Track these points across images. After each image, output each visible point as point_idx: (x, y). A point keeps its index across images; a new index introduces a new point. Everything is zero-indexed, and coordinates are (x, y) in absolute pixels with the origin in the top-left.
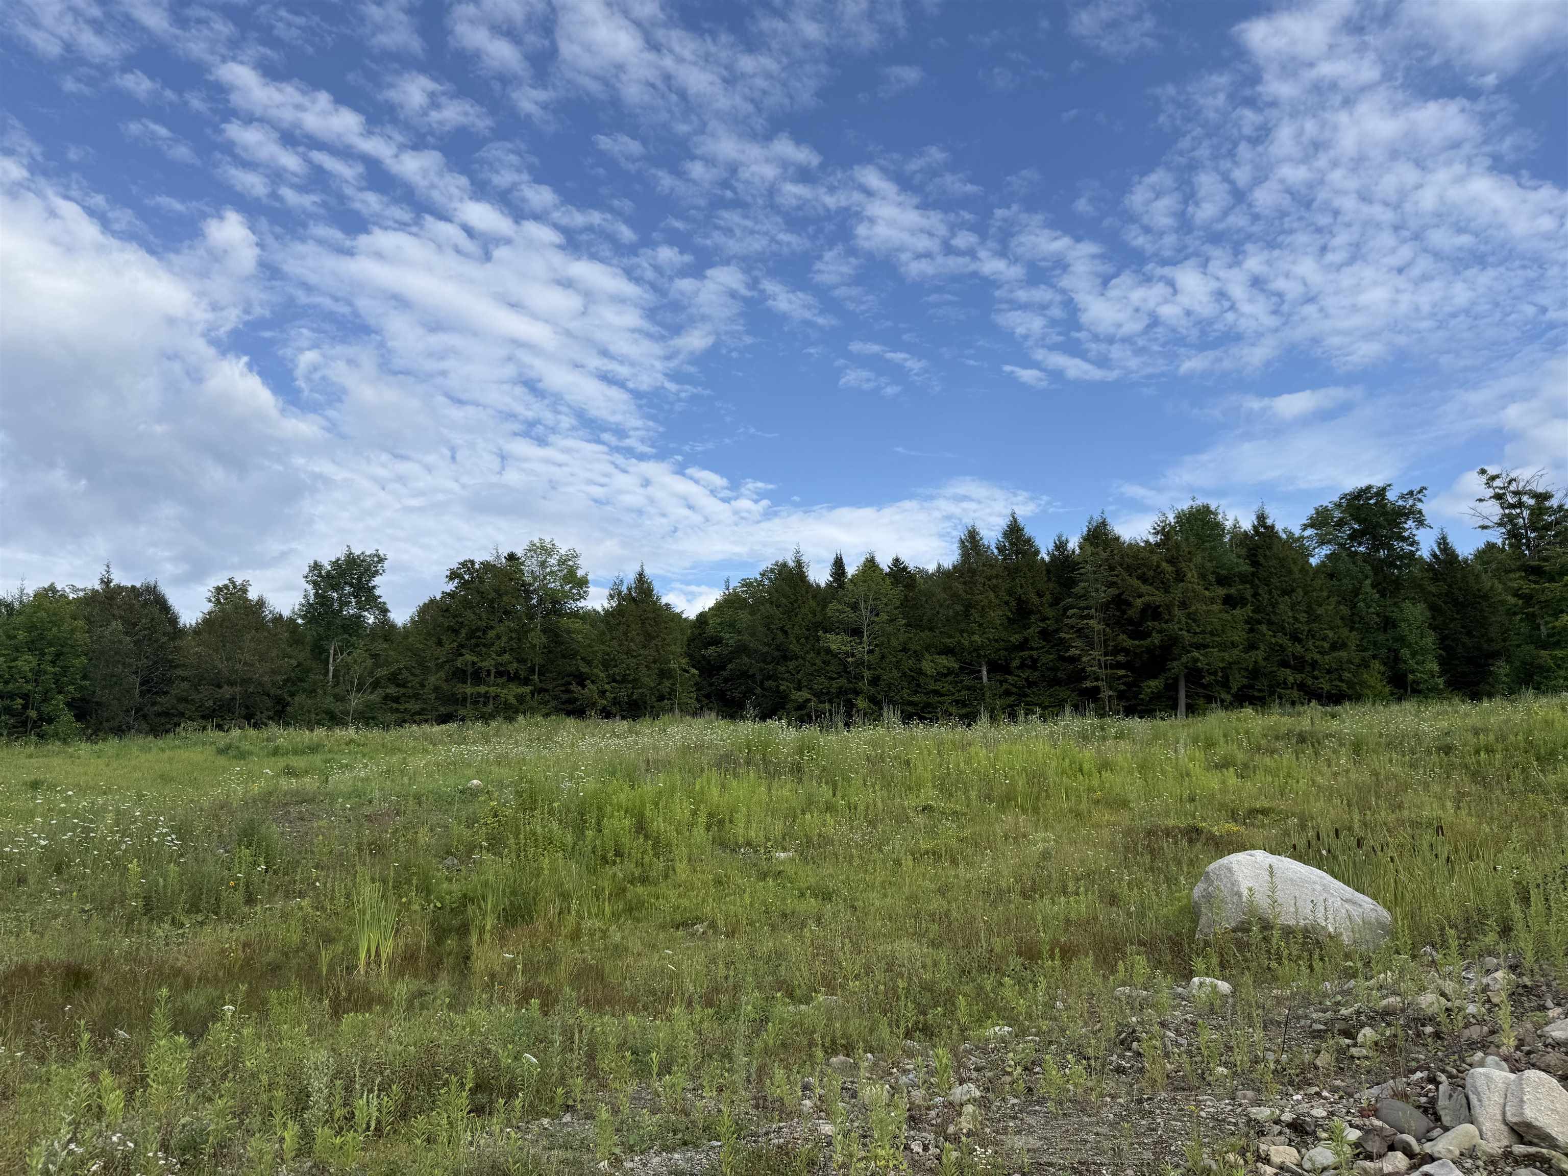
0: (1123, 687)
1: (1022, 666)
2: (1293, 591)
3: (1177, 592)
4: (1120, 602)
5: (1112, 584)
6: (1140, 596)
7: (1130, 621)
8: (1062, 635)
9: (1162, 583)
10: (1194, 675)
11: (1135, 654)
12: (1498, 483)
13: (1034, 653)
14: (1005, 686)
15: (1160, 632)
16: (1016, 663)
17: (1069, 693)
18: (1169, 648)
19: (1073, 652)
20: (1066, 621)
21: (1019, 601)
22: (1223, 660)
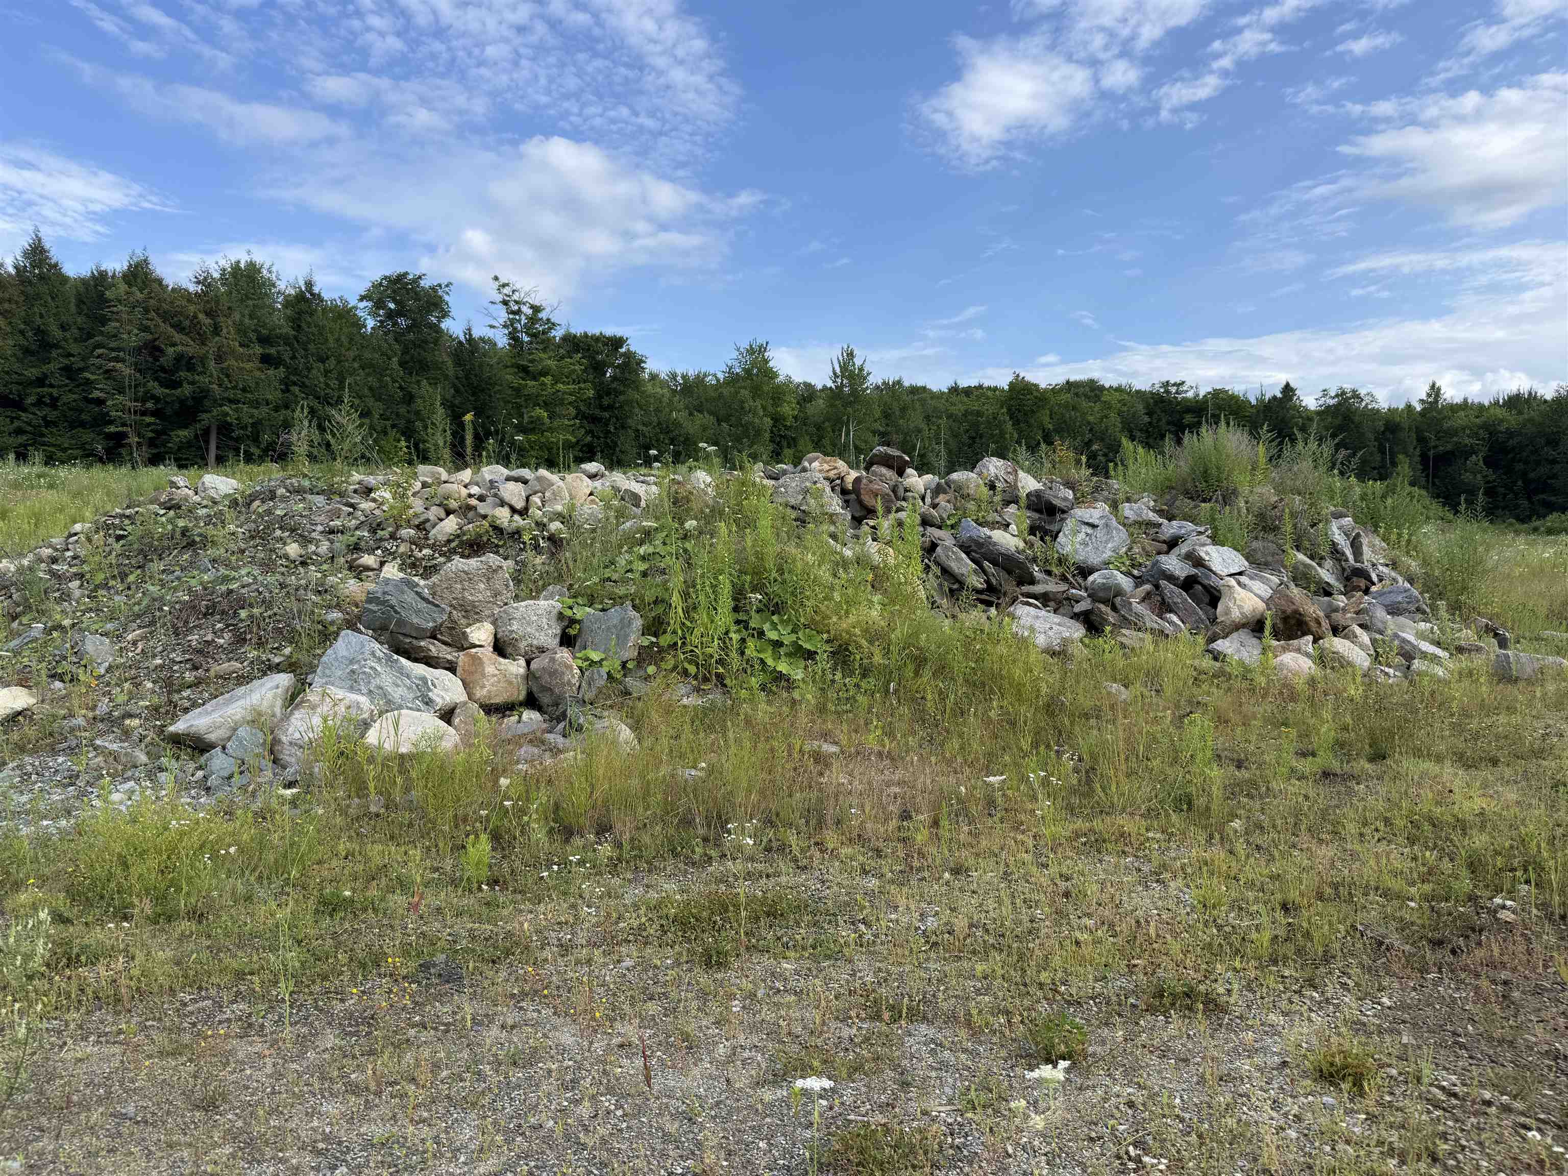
0: (151, 435)
1: (39, 403)
2: (328, 358)
3: (213, 344)
4: (153, 349)
5: (145, 329)
6: (174, 345)
7: (163, 369)
8: (87, 375)
9: (199, 334)
10: (224, 429)
11: (166, 402)
12: (506, 290)
13: (55, 392)
14: (17, 424)
15: (192, 383)
16: (30, 400)
17: (92, 435)
18: (200, 401)
19: (96, 394)
20: (92, 361)
21: (39, 331)
22: (252, 417)
